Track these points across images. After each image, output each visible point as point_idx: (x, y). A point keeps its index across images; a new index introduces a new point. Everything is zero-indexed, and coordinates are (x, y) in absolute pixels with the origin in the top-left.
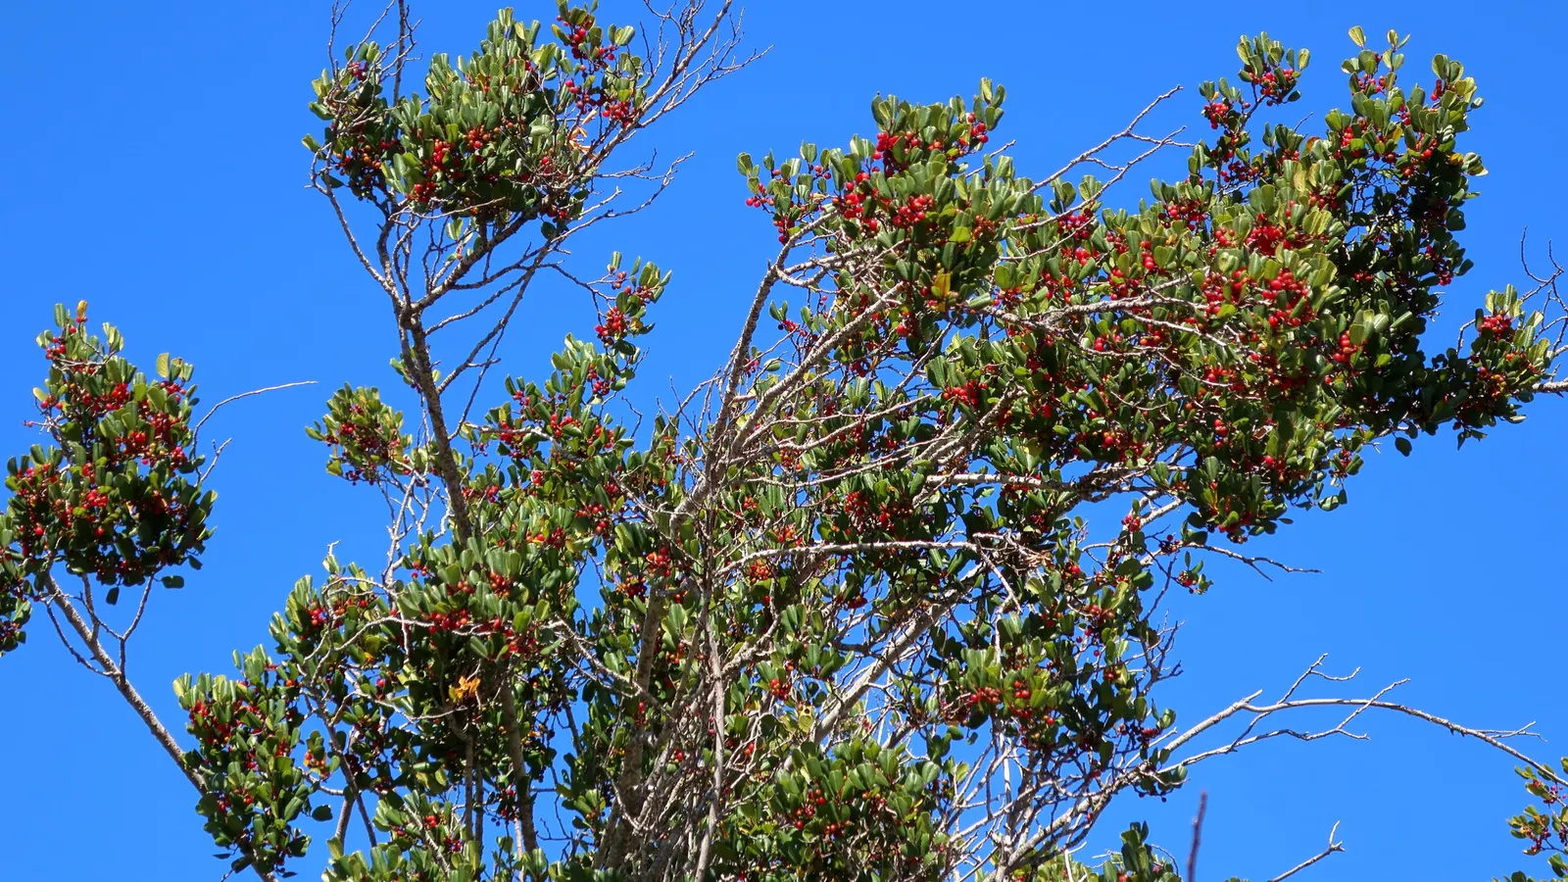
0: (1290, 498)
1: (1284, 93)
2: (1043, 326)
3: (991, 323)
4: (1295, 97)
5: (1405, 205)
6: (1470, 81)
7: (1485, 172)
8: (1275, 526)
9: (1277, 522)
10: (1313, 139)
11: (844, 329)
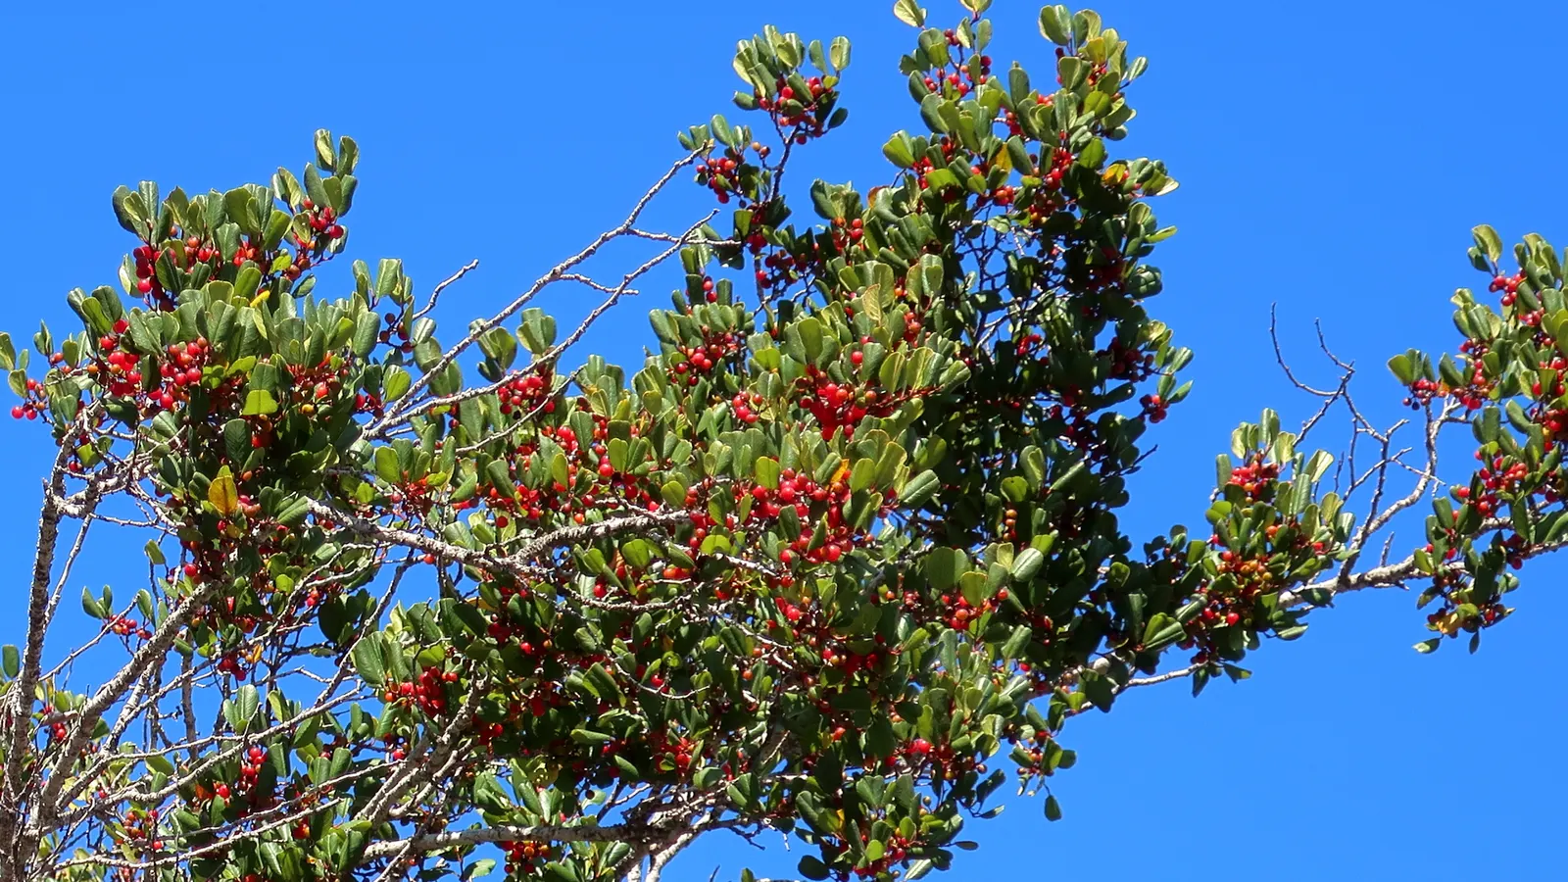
0: (968, 805)
1: (821, 117)
2: (510, 566)
3: (459, 577)
4: (839, 118)
5: (1056, 272)
6: (1112, 34)
7: (1170, 187)
8: (947, 857)
9: (952, 849)
10: (876, 191)
11: (197, 592)
